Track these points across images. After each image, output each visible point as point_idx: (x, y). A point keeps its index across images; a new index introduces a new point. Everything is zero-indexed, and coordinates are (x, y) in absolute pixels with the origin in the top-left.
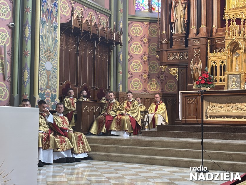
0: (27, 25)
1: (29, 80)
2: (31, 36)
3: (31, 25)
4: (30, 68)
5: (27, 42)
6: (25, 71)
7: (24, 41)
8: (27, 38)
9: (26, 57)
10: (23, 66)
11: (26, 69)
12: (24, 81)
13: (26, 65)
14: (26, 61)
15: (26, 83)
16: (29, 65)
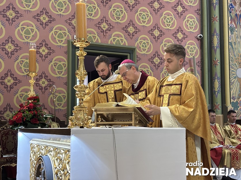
0: (215, 34)
1: (219, 89)
2: (219, 45)
3: (219, 34)
4: (220, 77)
5: (215, 51)
6: (215, 81)
7: (213, 51)
8: (215, 48)
9: (215, 67)
10: (214, 76)
11: (216, 78)
12: (214, 91)
13: (216, 74)
14: (216, 70)
15: (216, 93)
16: (219, 75)
